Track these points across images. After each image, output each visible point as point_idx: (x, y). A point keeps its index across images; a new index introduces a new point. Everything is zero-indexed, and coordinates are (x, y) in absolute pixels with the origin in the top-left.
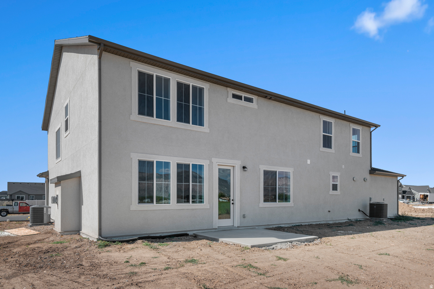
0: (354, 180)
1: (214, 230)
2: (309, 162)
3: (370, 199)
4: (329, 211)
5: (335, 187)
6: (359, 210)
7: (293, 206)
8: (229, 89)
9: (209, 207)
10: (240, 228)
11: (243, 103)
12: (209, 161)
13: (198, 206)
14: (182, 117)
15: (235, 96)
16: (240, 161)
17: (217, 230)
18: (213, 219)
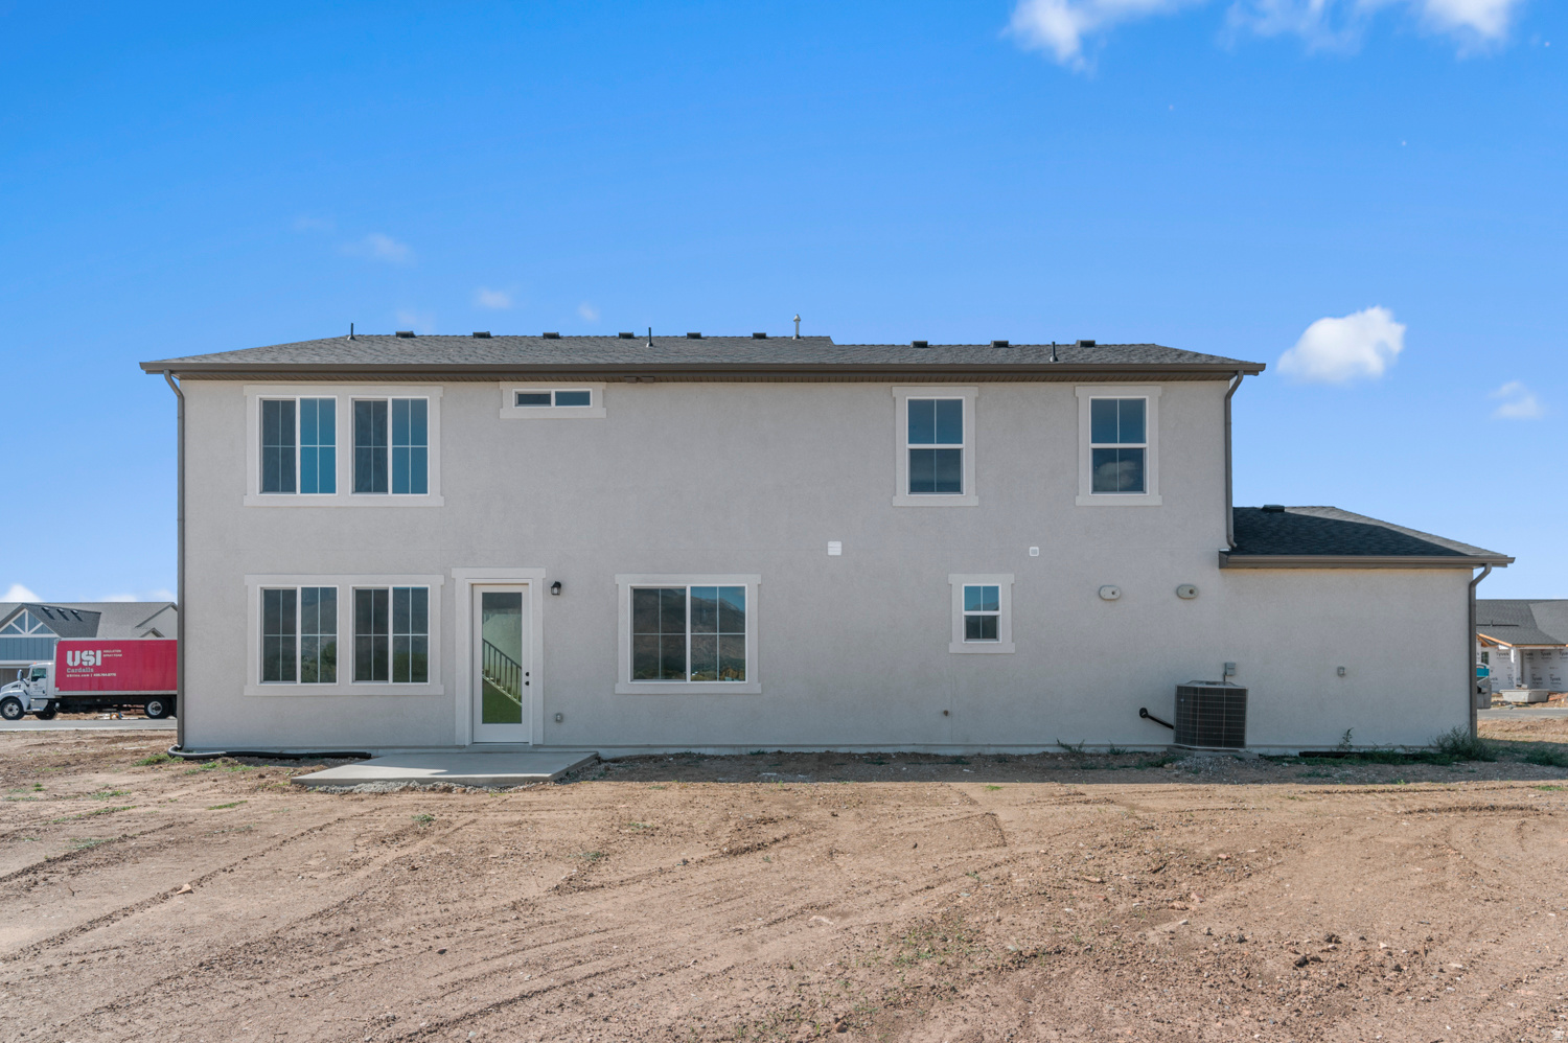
0: (1100, 597)
1: (457, 751)
2: (835, 548)
3: (1229, 669)
4: (946, 713)
5: (983, 628)
6: (1144, 713)
7: (760, 692)
8: (502, 384)
9: (441, 693)
10: (539, 750)
11: (553, 410)
12: (443, 576)
13: (410, 688)
14: (369, 478)
15: (524, 399)
16: (544, 570)
17: (464, 750)
18: (454, 723)
